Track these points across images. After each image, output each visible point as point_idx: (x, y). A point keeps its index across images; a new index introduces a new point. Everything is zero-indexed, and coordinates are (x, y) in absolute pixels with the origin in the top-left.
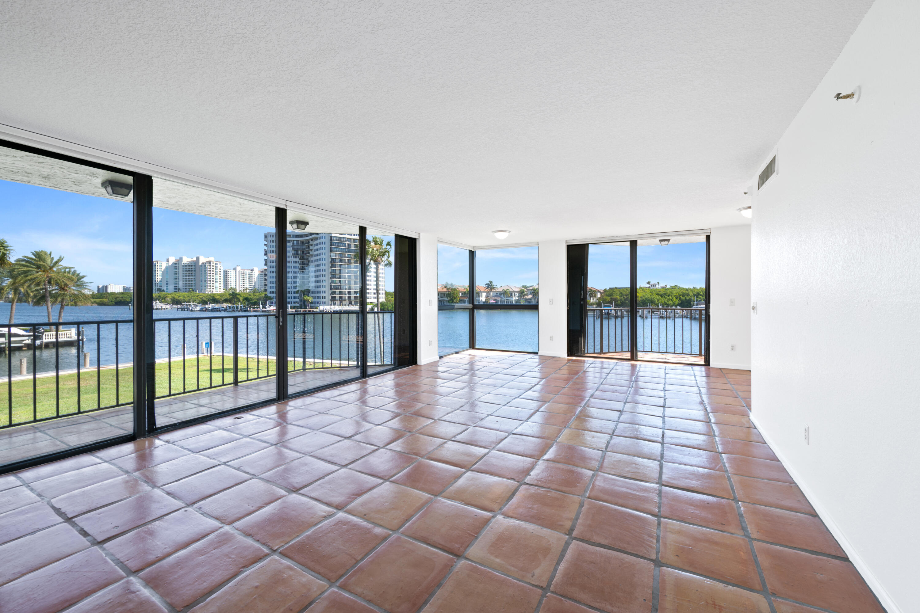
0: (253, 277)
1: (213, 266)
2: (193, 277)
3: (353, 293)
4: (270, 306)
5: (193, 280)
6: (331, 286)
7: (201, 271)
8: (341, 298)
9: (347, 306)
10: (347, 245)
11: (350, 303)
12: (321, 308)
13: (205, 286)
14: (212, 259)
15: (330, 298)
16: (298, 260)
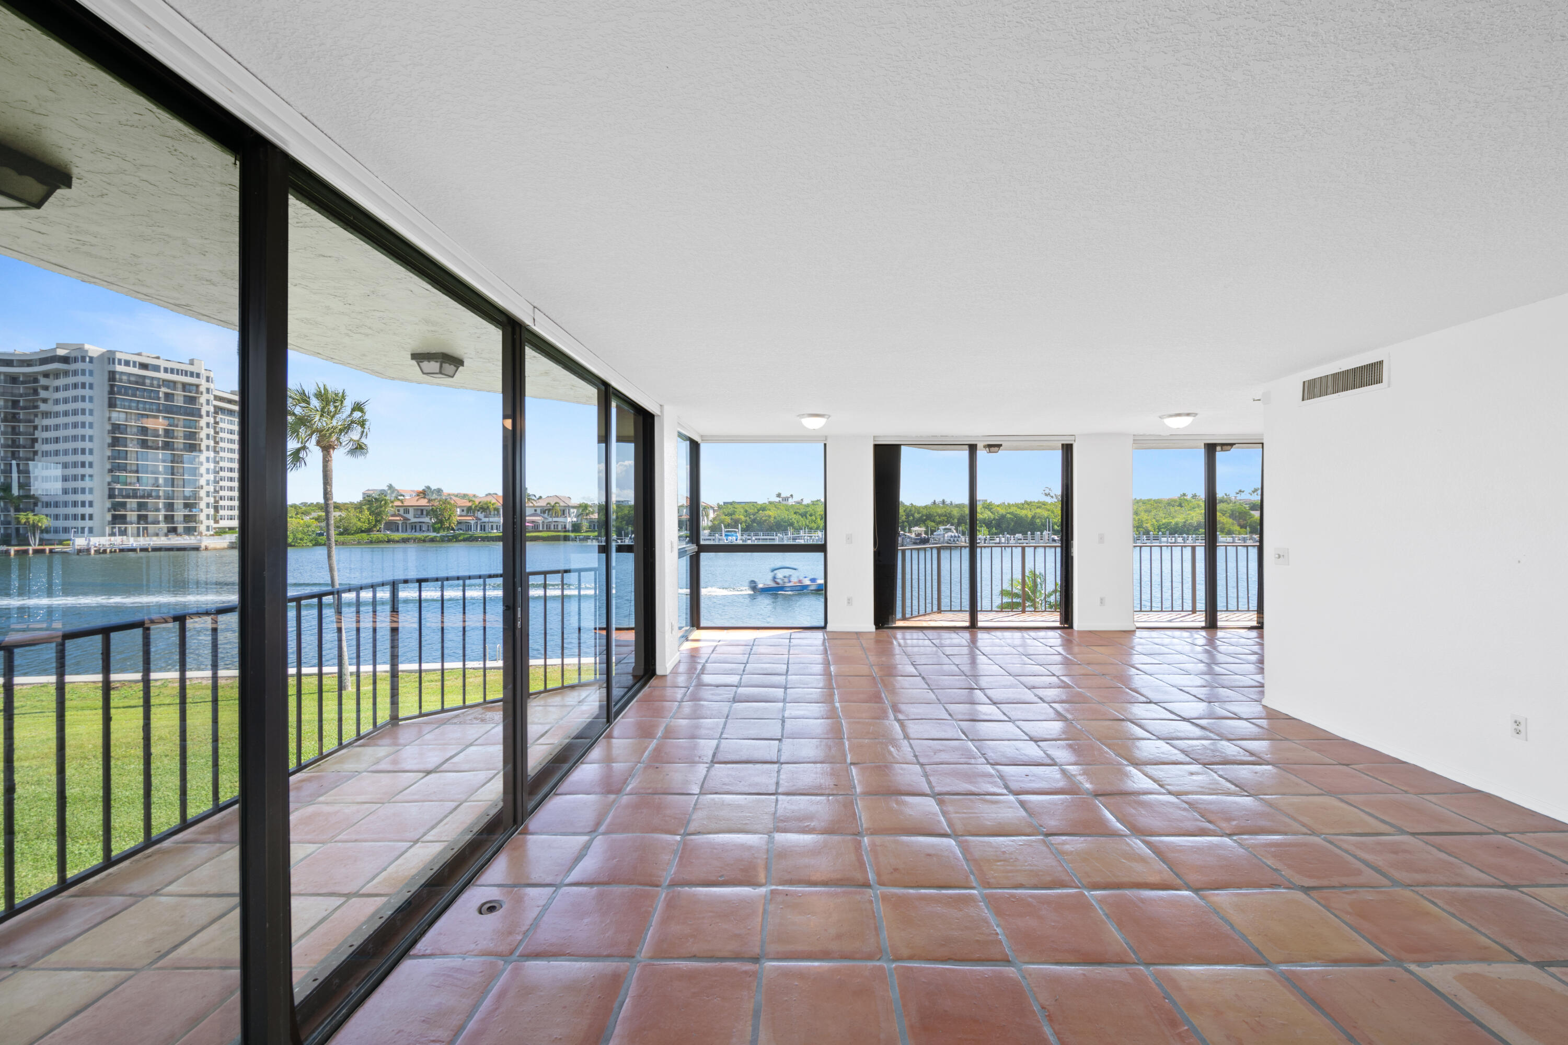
3: (181, 506)
6: (111, 489)
9: (163, 538)
10: (161, 395)
11: (173, 530)
12: (80, 542)
15: (109, 517)
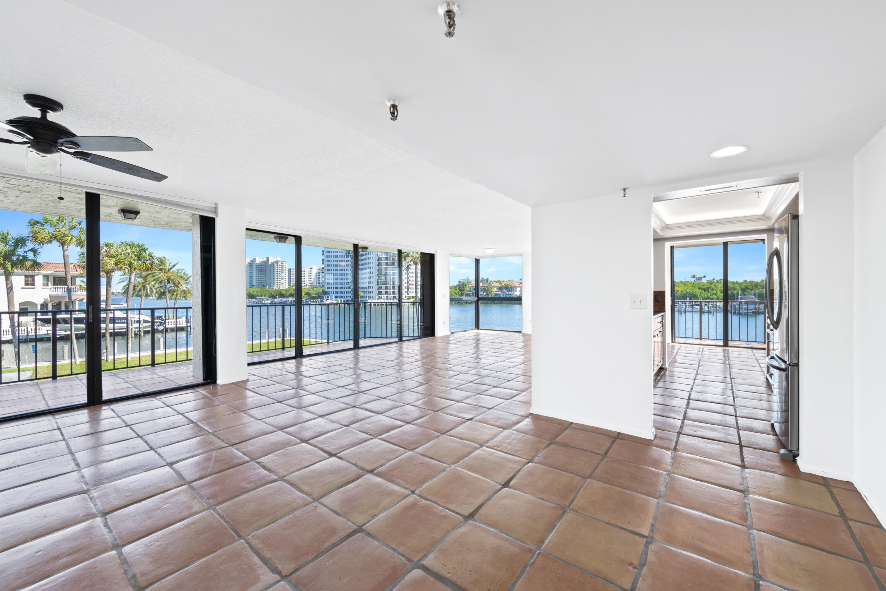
0: (312, 274)
1: (280, 265)
2: (264, 275)
4: (327, 300)
5: (264, 277)
6: (378, 282)
7: (271, 270)
8: (386, 292)
13: (274, 283)
14: (279, 259)
15: (377, 293)
16: (349, 259)
